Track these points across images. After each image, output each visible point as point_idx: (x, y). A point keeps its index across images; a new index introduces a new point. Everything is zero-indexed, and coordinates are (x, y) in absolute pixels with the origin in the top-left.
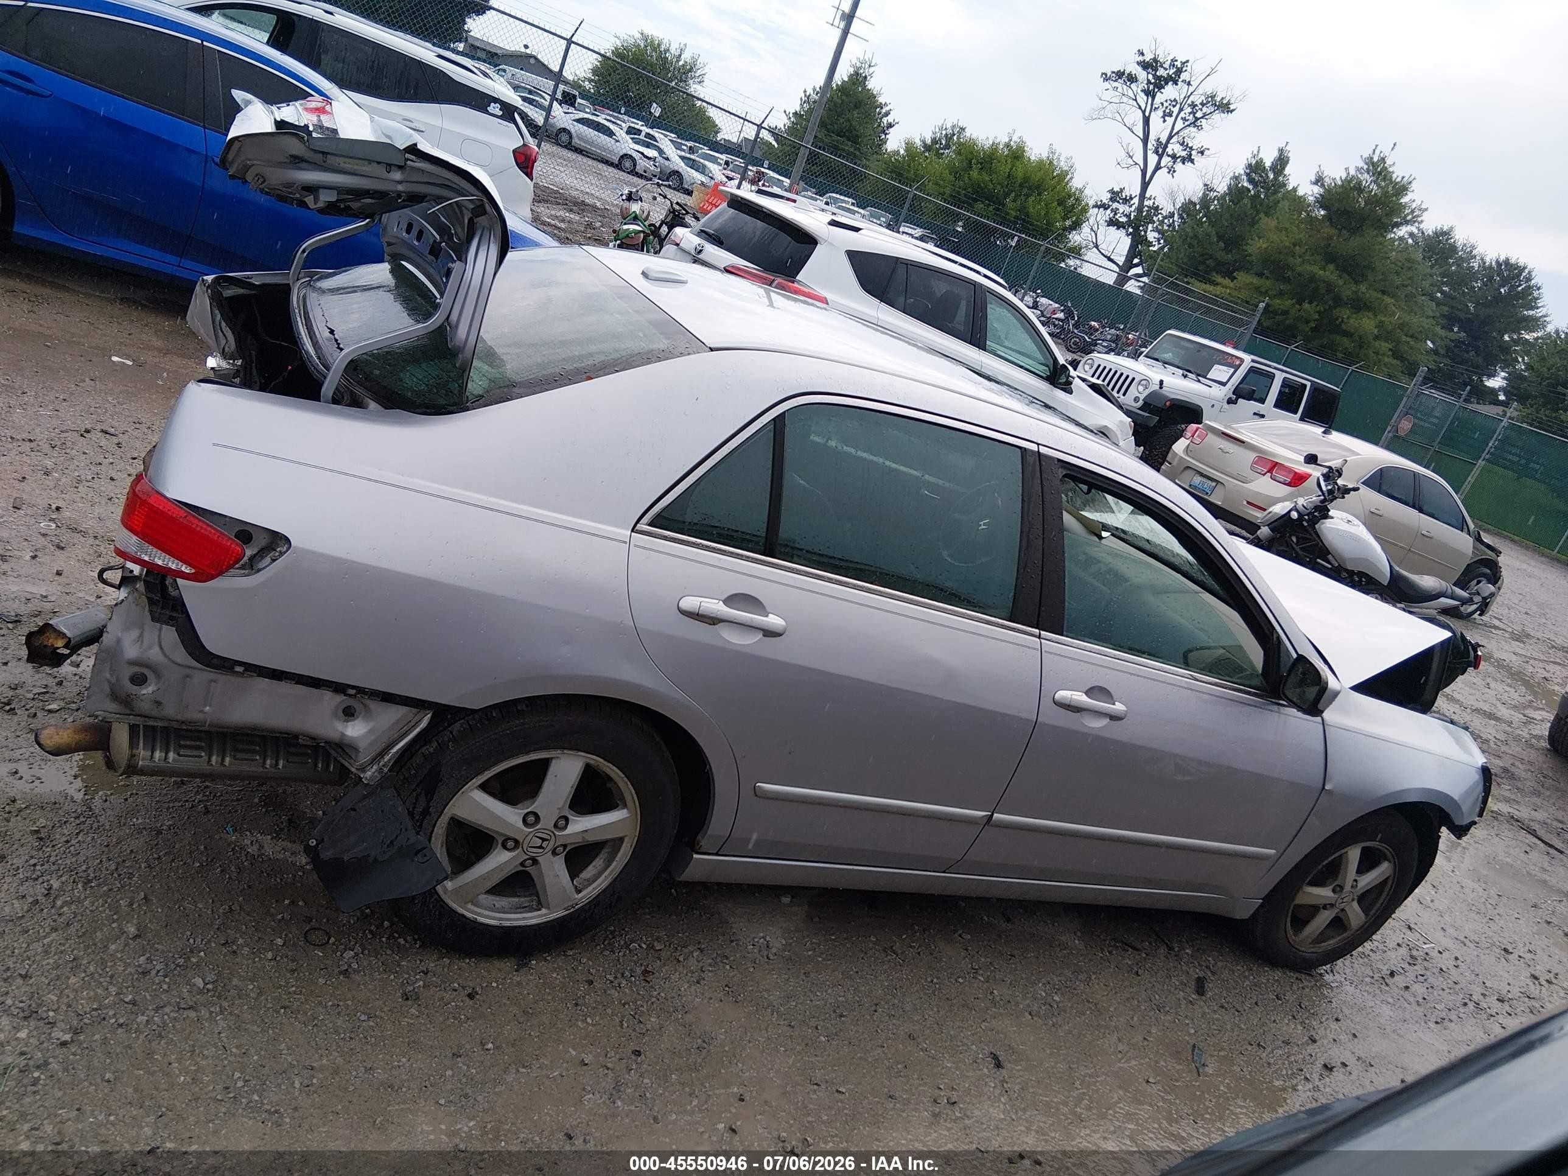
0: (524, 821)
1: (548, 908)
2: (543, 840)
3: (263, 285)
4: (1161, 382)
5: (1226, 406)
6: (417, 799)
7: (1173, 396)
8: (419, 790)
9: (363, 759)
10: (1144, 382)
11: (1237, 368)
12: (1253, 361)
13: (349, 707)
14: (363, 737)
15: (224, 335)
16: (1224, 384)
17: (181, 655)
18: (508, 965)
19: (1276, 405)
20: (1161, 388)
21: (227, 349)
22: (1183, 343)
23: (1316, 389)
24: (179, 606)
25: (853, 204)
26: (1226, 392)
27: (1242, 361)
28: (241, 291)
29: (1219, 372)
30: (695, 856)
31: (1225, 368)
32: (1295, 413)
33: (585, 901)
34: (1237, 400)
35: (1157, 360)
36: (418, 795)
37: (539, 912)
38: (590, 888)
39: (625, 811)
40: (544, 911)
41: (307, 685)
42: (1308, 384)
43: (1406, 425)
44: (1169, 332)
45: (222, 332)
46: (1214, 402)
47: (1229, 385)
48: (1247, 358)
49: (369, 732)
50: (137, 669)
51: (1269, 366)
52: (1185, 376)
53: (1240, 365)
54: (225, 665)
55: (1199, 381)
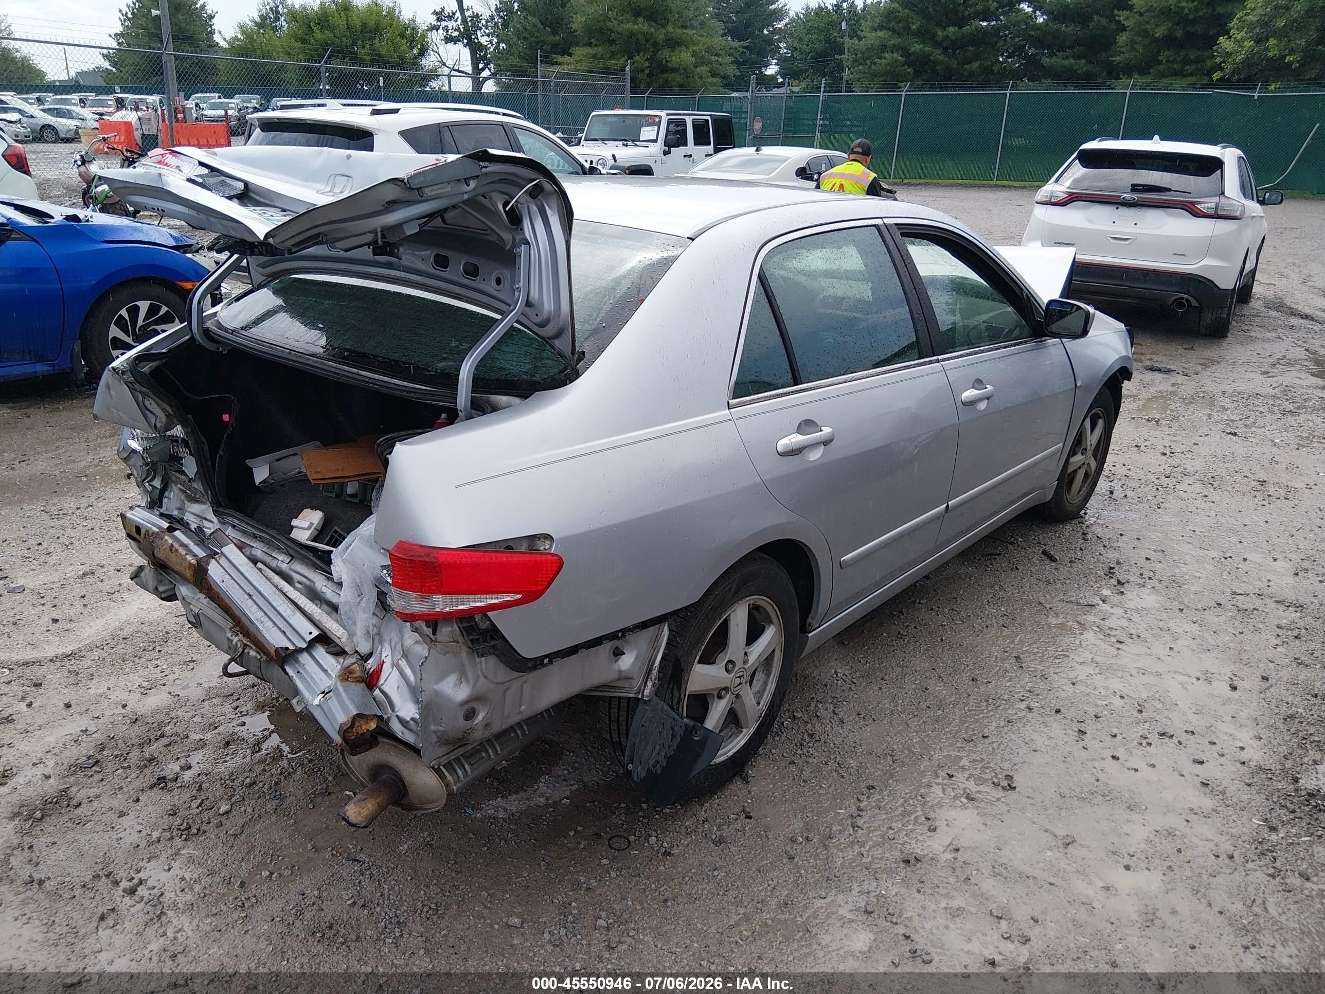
0: (727, 670)
1: (747, 727)
2: (740, 677)
3: (170, 351)
4: (614, 156)
5: (664, 158)
6: (672, 693)
7: (628, 165)
8: (671, 686)
9: (637, 683)
10: (600, 162)
11: (659, 124)
12: (668, 115)
13: (617, 648)
14: (634, 664)
15: (152, 412)
16: (655, 141)
17: (504, 673)
18: (738, 784)
19: (696, 144)
20: (615, 161)
21: (158, 425)
22: (610, 119)
23: (716, 120)
24: (494, 632)
25: (219, 97)
26: (658, 148)
27: (660, 117)
28: (154, 364)
29: (647, 133)
30: (810, 635)
31: (650, 128)
32: (709, 144)
33: (765, 708)
34: (669, 149)
35: (596, 140)
36: (672, 690)
37: (742, 734)
38: (765, 697)
39: (772, 626)
40: (745, 730)
41: (593, 646)
42: (709, 118)
43: (758, 125)
44: (593, 114)
45: (149, 411)
46: (655, 158)
47: (659, 139)
48: (662, 113)
49: (636, 658)
50: (467, 707)
51: (680, 115)
52: (627, 145)
53: (660, 121)
54: (537, 663)
55: (636, 145)
